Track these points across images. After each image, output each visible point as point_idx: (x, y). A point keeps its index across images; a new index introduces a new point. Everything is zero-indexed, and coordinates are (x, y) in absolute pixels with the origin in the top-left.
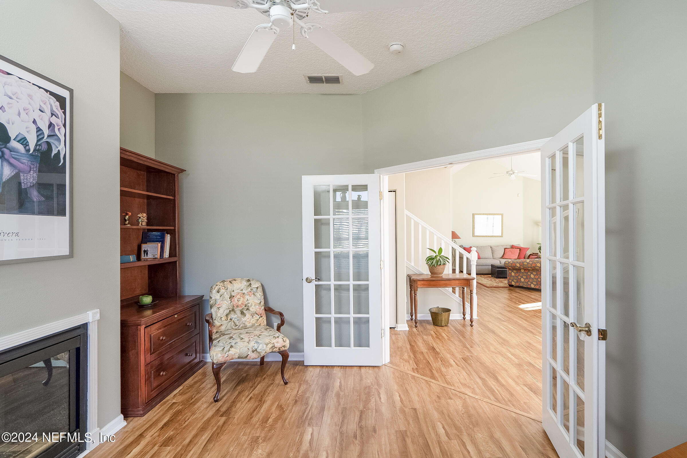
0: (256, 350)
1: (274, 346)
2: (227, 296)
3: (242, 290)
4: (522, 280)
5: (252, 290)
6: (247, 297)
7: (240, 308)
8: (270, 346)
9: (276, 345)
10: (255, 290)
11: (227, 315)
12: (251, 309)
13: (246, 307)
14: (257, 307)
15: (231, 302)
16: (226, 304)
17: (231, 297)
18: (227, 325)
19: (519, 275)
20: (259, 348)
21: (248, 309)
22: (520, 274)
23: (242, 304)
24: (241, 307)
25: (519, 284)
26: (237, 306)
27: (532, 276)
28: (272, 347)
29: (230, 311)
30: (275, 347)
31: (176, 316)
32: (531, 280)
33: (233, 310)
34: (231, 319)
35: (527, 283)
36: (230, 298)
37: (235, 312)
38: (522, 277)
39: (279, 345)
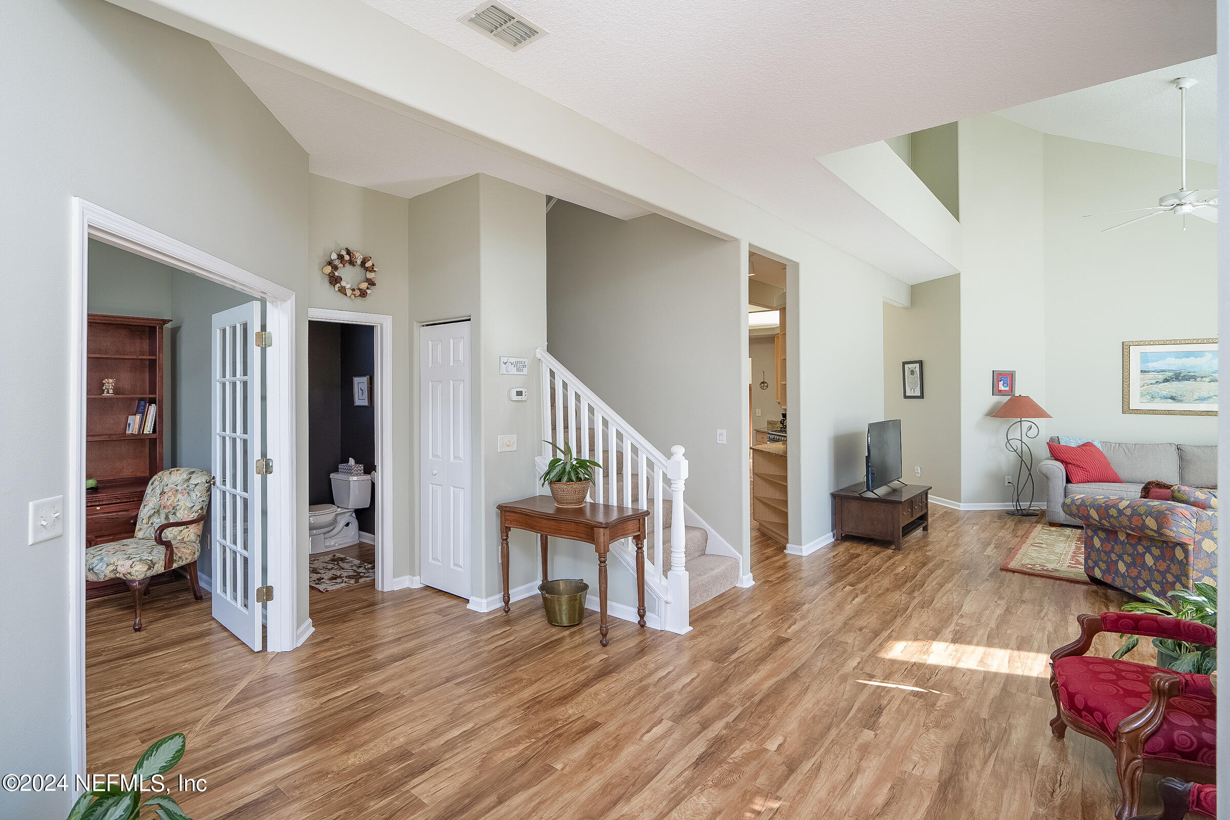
0: (92, 569)
1: (116, 569)
2: (158, 491)
3: (176, 486)
4: (1122, 567)
5: (188, 486)
6: (179, 496)
7: (167, 511)
8: (111, 568)
9: (119, 569)
10: (192, 487)
11: (150, 517)
12: (178, 514)
13: (174, 511)
14: (186, 512)
15: (160, 500)
16: (153, 502)
17: (162, 493)
18: (147, 530)
19: (1113, 547)
20: (97, 568)
21: (174, 514)
22: (1116, 547)
23: (171, 505)
24: (169, 508)
25: (1113, 579)
26: (164, 507)
27: (1149, 560)
28: (113, 570)
29: (155, 512)
30: (118, 572)
31: (98, 508)
32: (1145, 575)
33: (158, 511)
34: (152, 524)
35: (1134, 580)
36: (160, 495)
37: (159, 515)
38: (1120, 557)
39: (122, 569)
